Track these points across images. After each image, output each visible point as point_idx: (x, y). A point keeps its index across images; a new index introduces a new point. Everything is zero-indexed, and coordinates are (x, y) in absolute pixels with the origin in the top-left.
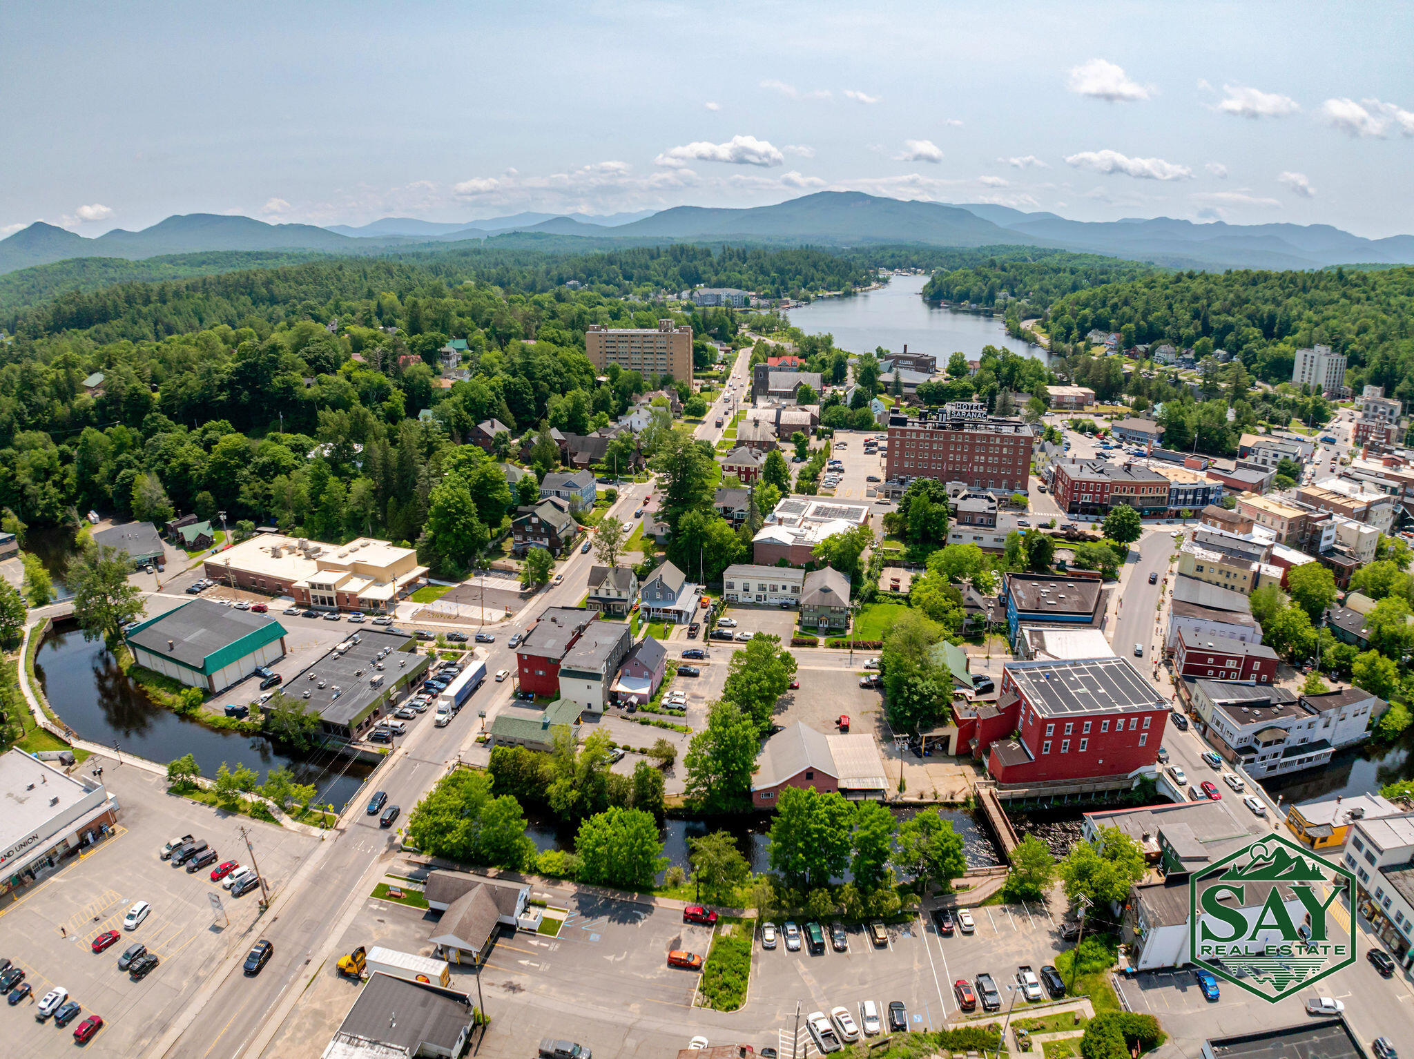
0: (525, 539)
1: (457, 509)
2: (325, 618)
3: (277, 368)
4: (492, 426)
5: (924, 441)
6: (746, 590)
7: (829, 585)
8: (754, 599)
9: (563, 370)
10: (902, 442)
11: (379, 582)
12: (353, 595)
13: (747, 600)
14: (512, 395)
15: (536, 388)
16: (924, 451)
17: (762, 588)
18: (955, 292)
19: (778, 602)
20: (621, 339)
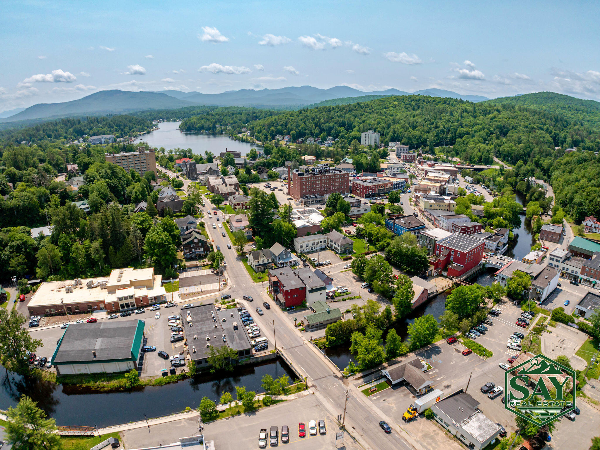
0: (191, 251)
6: (307, 246)
7: (343, 236)
10: (306, 182)
11: (150, 288)
13: (308, 250)
16: (313, 184)
17: (313, 244)
18: (197, 127)
19: (319, 248)
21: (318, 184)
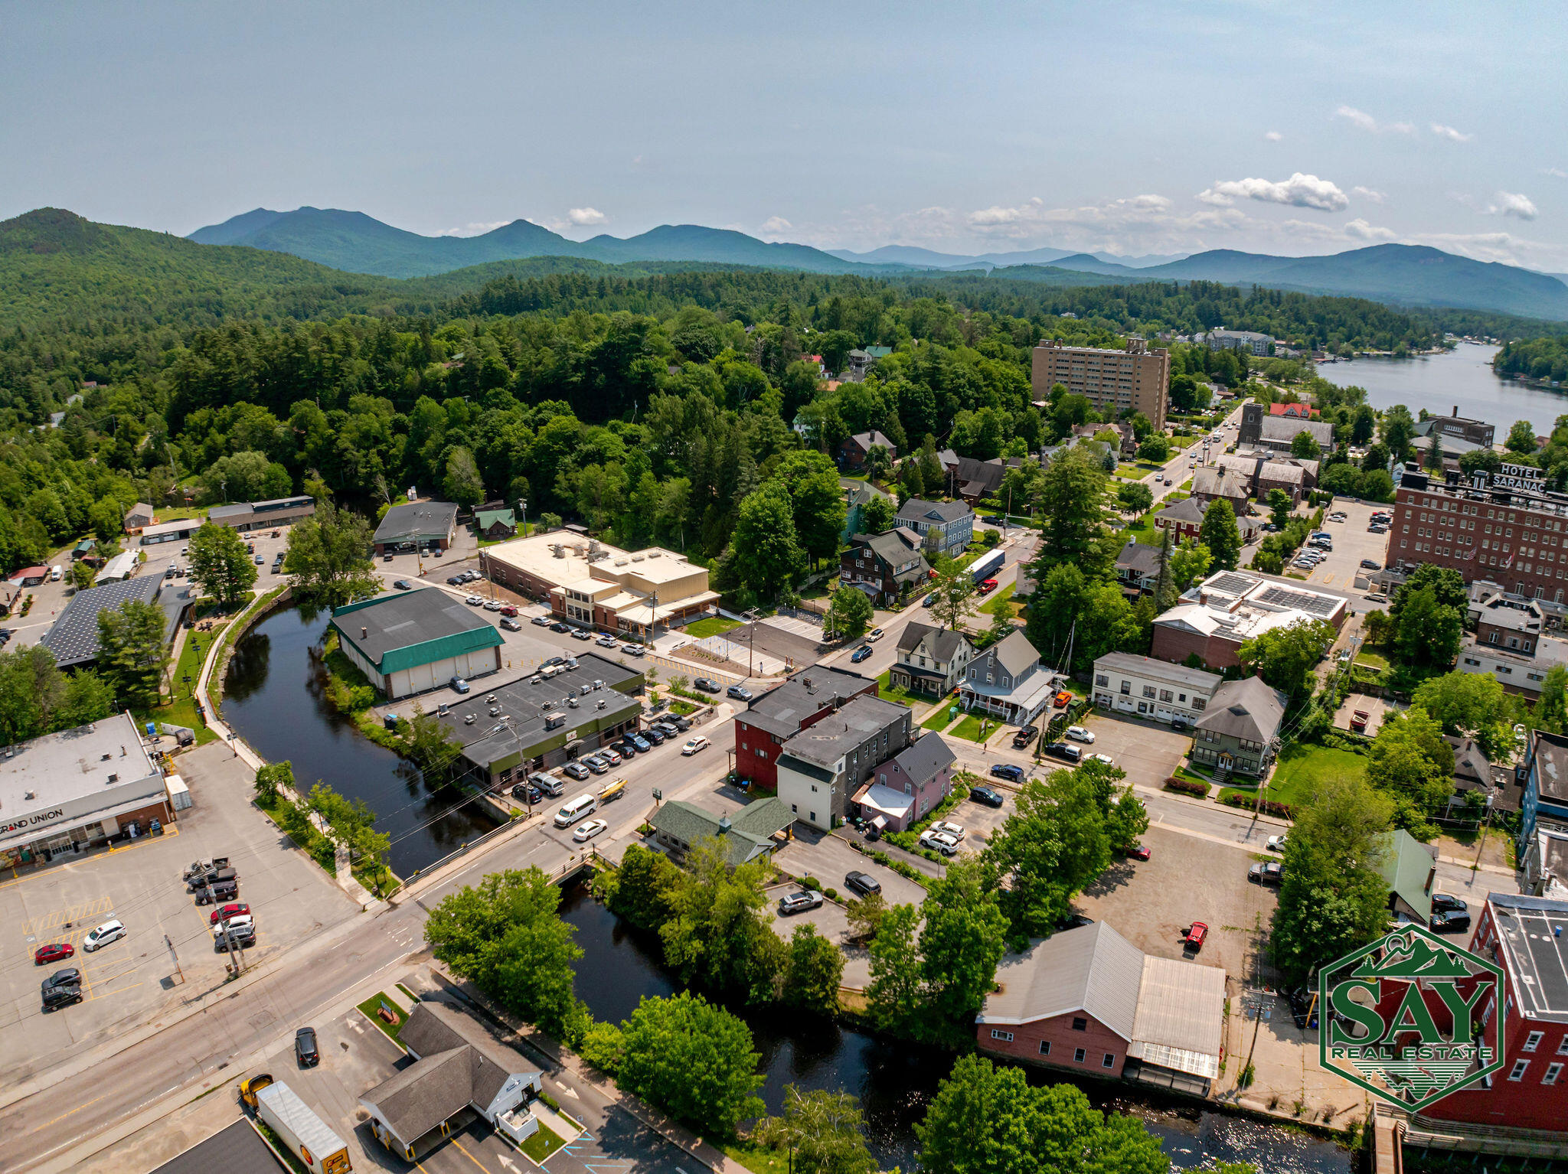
0: (854, 577)
1: (766, 524)
2: (573, 636)
3: (639, 350)
4: (872, 439)
5: (1449, 515)
6: (1125, 691)
7: (1245, 704)
8: (1134, 708)
9: (982, 383)
10: (1416, 513)
11: (652, 602)
12: (612, 612)
13: (1125, 707)
14: (908, 406)
15: (941, 400)
16: (1446, 529)
17: (1149, 693)
18: (1534, 364)
19: (1169, 717)
20: (1077, 358)
21: (1466, 532)
